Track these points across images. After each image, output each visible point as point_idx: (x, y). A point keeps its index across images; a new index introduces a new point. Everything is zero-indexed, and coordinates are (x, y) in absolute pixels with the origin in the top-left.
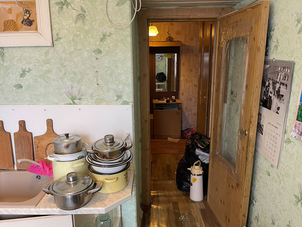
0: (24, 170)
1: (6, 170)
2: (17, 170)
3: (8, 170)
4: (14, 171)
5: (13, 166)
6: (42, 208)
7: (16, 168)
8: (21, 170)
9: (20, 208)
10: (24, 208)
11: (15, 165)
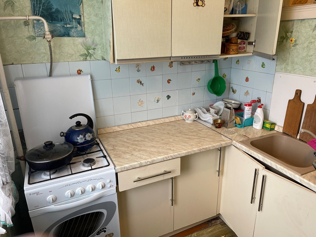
0: (305, 142)
1: (289, 135)
2: (299, 139)
3: (291, 136)
4: (296, 139)
5: (296, 135)
6: (306, 179)
7: (298, 137)
8: (303, 141)
9: (288, 169)
10: (291, 171)
11: (299, 135)
